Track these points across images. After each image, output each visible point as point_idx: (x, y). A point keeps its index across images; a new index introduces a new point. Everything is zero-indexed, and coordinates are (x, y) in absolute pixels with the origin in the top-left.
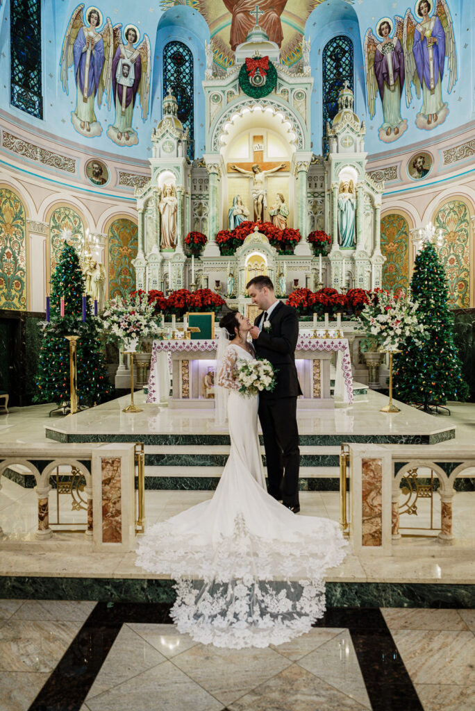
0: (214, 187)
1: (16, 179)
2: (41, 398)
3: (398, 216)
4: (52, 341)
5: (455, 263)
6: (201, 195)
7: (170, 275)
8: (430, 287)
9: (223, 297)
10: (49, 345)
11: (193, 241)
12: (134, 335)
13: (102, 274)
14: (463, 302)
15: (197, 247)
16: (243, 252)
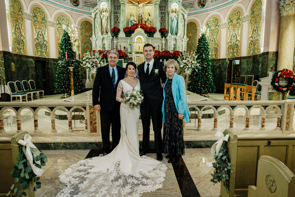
0: (123, 9)
1: (42, 3)
2: (58, 91)
3: (194, 23)
4: (61, 69)
5: (214, 42)
6: (117, 12)
7: (106, 44)
8: (203, 51)
9: (127, 53)
10: (60, 71)
11: (115, 31)
12: (95, 67)
13: (79, 43)
14: (215, 56)
15: (116, 33)
16: (134, 36)
